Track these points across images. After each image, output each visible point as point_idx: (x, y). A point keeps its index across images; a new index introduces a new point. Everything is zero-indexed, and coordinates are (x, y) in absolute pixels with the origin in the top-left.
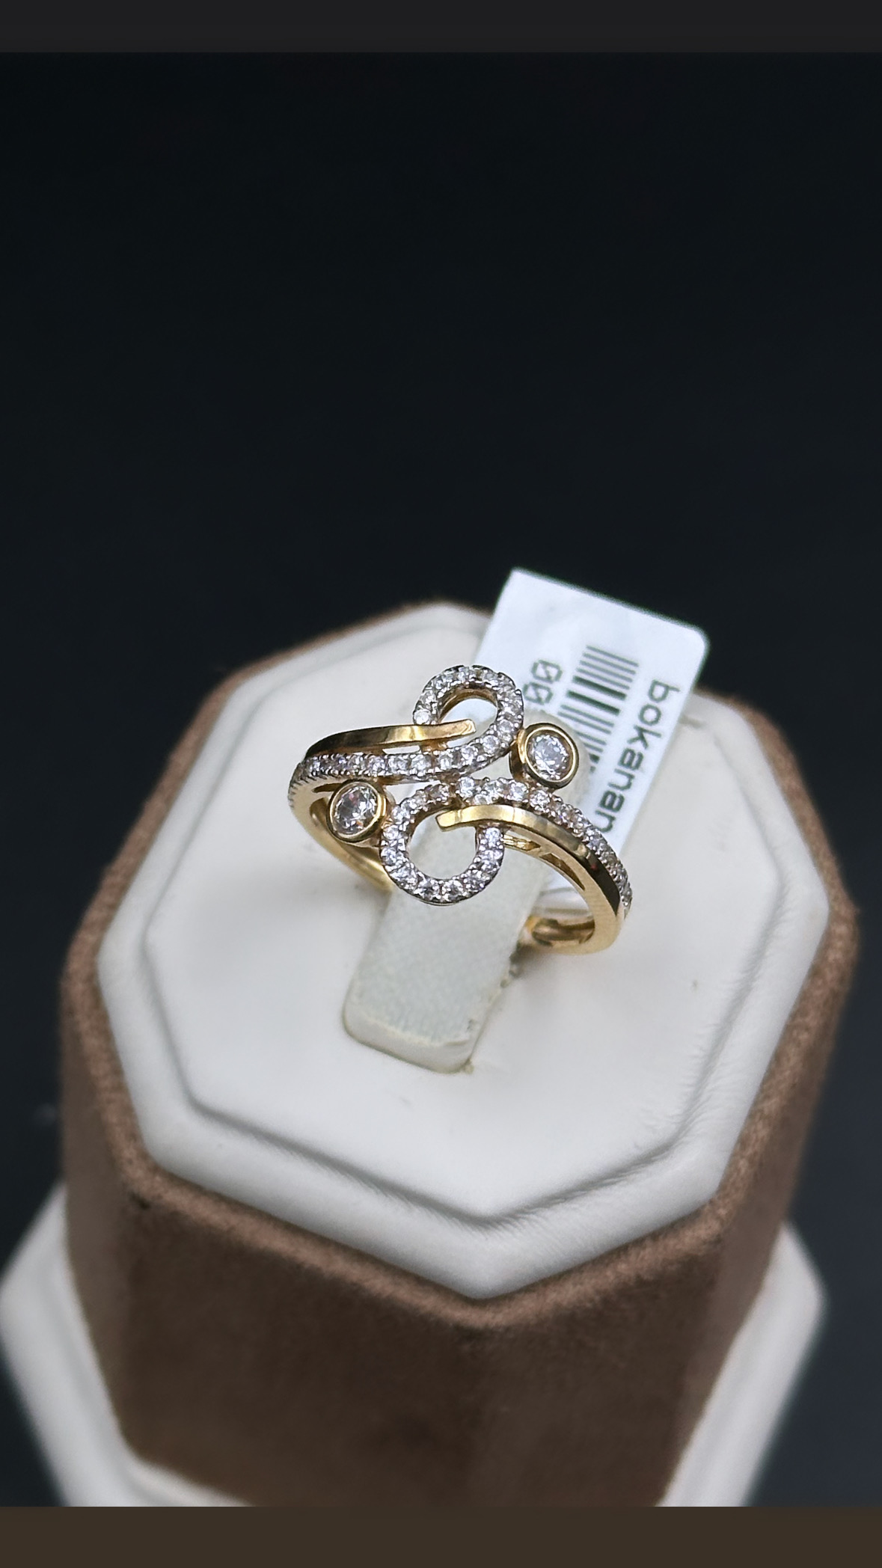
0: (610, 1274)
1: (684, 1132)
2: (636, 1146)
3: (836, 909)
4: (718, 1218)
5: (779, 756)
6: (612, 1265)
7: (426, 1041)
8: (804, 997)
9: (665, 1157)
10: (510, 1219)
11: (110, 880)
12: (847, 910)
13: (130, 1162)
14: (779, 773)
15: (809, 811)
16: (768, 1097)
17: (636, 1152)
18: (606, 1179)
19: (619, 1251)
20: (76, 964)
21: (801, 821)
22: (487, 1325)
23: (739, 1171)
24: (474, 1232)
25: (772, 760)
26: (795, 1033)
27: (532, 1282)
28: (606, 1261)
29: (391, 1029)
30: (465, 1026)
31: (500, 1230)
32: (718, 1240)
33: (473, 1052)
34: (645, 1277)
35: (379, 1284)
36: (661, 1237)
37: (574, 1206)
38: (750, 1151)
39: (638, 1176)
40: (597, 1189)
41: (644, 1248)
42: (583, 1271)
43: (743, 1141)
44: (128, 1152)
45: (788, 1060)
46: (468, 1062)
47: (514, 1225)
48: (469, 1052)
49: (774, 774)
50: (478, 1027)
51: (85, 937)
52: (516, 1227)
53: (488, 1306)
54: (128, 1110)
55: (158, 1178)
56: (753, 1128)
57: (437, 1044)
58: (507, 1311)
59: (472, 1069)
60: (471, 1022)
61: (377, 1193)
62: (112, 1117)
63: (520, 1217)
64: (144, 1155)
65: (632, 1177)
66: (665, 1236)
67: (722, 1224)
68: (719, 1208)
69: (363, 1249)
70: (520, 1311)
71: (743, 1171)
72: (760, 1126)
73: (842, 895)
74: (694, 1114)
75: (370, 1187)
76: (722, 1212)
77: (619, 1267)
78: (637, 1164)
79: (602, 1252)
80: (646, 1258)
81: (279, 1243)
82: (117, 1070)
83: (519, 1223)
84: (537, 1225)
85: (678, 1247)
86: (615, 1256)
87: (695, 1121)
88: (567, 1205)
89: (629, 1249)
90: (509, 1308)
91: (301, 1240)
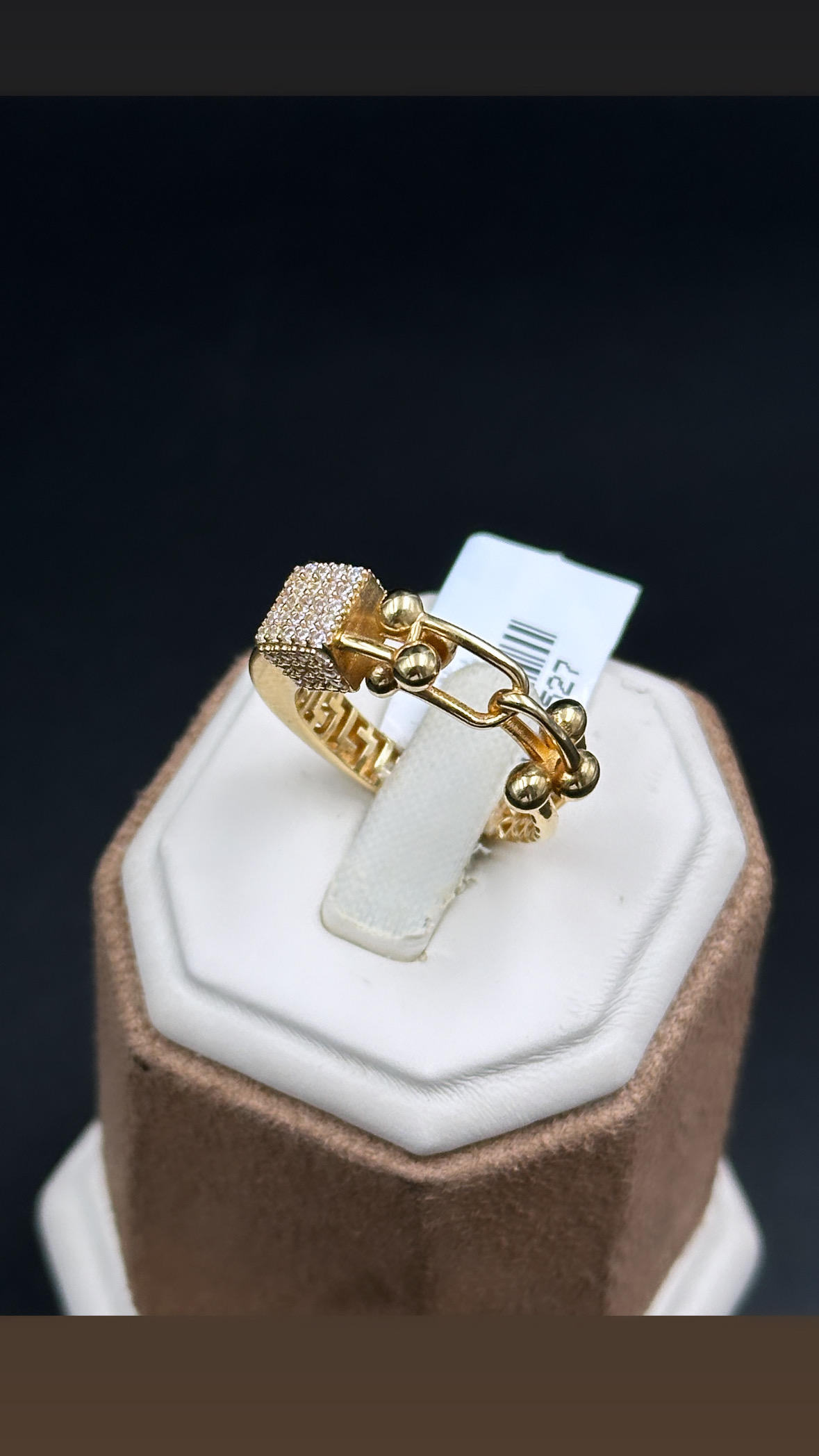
0: (535, 1141)
1: (604, 1021)
2: (561, 1028)
3: (755, 854)
4: (633, 1101)
5: (714, 729)
6: (538, 1134)
7: (388, 935)
8: (720, 923)
9: (587, 1042)
10: (450, 1084)
11: (140, 803)
12: (762, 857)
13: (136, 1030)
14: (712, 743)
15: (737, 776)
16: (684, 1004)
17: (561, 1033)
18: (533, 1055)
19: (545, 1122)
20: (104, 871)
21: (728, 782)
22: (427, 1178)
23: (654, 1064)
24: (418, 1094)
25: (707, 731)
26: (711, 952)
27: (467, 1143)
28: (533, 1131)
29: (360, 924)
30: (424, 922)
31: (439, 1092)
32: (630, 1121)
33: (428, 945)
34: (567, 1147)
35: (337, 1140)
36: (583, 1114)
37: (505, 1077)
38: (665, 1047)
39: (562, 1056)
40: (524, 1064)
41: (567, 1122)
42: (512, 1139)
43: (658, 1038)
44: (134, 1022)
45: (704, 975)
46: (423, 953)
47: (450, 1089)
48: (425, 945)
49: (708, 743)
50: (432, 925)
51: (115, 847)
52: (454, 1091)
53: (429, 1164)
54: (138, 988)
55: (158, 1044)
56: (668, 1029)
57: (397, 938)
58: (446, 1167)
59: (426, 957)
60: (427, 920)
61: (337, 1058)
62: (124, 994)
63: (459, 1084)
64: (147, 1025)
65: (558, 1055)
66: (585, 1114)
67: (637, 1105)
68: (635, 1092)
69: (327, 1110)
70: (456, 1169)
71: (657, 1064)
72: (675, 1027)
73: (760, 845)
74: (614, 1007)
75: (334, 1053)
76: (636, 1096)
77: (543, 1136)
78: (561, 1045)
79: (529, 1121)
80: (568, 1130)
81: (256, 1102)
82: (131, 956)
83: (456, 1087)
84: (470, 1090)
85: (597, 1123)
86: (541, 1127)
87: (616, 1012)
88: (500, 1076)
89: (555, 1120)
90: (448, 1164)
91: (275, 1100)
